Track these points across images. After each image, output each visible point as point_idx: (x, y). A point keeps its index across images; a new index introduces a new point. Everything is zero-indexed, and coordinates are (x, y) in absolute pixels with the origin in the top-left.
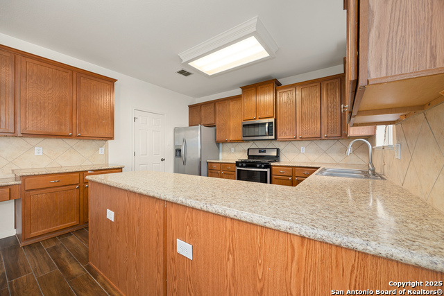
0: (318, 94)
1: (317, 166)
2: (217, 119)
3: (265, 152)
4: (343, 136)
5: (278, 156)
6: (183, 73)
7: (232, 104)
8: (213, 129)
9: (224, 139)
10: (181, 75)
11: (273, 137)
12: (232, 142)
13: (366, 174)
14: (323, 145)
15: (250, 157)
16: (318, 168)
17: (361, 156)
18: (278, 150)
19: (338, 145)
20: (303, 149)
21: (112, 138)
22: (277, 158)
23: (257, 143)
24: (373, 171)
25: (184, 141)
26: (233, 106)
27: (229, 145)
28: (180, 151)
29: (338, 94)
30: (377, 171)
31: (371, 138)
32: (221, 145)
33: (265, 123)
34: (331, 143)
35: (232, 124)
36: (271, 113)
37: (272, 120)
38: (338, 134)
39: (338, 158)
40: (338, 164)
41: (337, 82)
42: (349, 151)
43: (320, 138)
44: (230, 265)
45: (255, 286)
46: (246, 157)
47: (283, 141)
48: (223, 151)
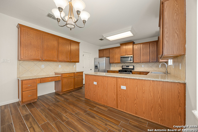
0: (149, 47)
1: (149, 71)
2: (110, 55)
3: (128, 67)
4: (157, 61)
5: (133, 68)
6: (101, 40)
7: (116, 49)
8: (108, 58)
9: (113, 62)
10: (100, 40)
11: (132, 62)
12: (116, 63)
13: (165, 73)
14: (150, 64)
15: (123, 68)
16: (149, 72)
17: (164, 68)
18: (134, 66)
19: (156, 64)
20: (143, 66)
21: (79, 62)
22: (133, 69)
23: (126, 64)
24: (167, 72)
25: (99, 63)
26: (117, 51)
27: (114, 64)
28: (97, 66)
29: (156, 47)
30: (169, 72)
31: (167, 62)
32: (111, 64)
33: (129, 57)
34: (153, 64)
35: (116, 57)
36: (131, 53)
37: (132, 56)
38: (156, 61)
39: (156, 69)
40: (155, 71)
41: (156, 43)
42: (160, 66)
43: (149, 62)
44: (136, 89)
45: (143, 91)
46: (121, 69)
47: (136, 63)
48: (112, 67)
